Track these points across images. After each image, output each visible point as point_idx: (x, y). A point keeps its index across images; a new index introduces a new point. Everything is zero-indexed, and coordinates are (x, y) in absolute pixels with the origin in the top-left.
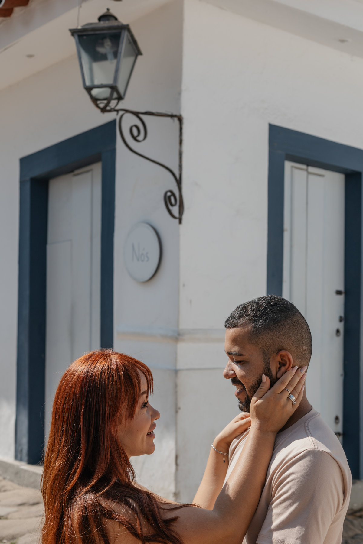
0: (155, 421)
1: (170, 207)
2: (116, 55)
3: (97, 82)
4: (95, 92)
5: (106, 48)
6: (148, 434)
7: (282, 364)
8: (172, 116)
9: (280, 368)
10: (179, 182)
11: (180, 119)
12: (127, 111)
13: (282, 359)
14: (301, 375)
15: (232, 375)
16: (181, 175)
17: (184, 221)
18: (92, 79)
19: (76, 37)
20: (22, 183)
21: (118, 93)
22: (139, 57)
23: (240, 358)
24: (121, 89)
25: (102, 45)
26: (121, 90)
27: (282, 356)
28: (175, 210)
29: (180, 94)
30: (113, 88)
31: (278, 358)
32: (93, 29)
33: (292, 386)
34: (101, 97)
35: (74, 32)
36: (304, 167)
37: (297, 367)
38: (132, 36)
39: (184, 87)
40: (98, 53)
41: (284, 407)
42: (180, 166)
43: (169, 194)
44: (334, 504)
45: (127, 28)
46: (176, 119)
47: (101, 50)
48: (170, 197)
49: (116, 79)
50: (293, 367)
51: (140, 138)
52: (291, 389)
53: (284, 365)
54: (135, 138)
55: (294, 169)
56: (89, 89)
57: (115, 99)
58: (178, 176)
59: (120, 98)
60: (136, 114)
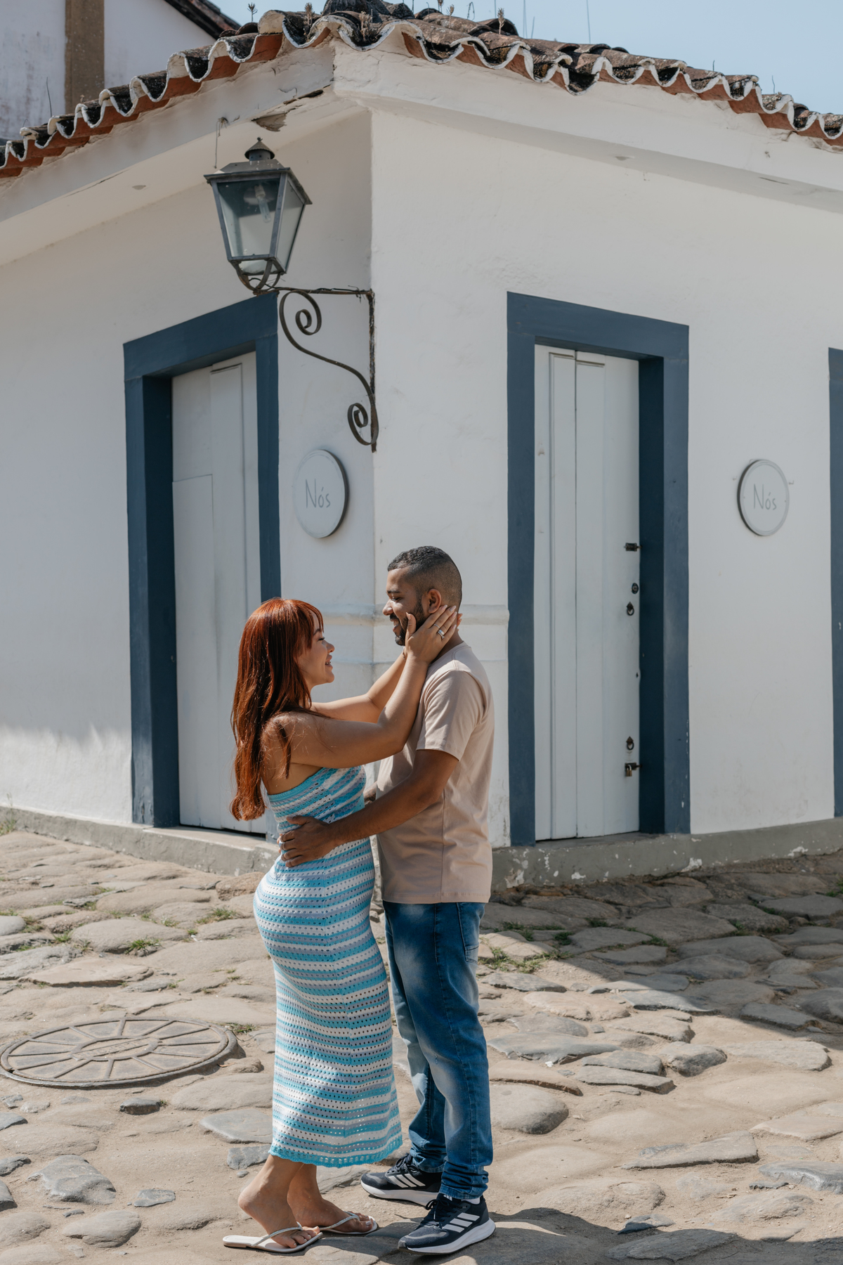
0: (331, 654)
1: (358, 429)
2: (272, 206)
3: (246, 253)
4: (243, 265)
5: (260, 198)
6: (326, 664)
7: (432, 602)
8: (357, 292)
9: (430, 605)
10: (371, 390)
11: (370, 297)
12: (292, 290)
13: (432, 597)
14: (451, 614)
15: (390, 611)
16: (373, 379)
17: (378, 447)
18: (240, 249)
19: (215, 186)
20: (128, 384)
21: (277, 265)
22: (307, 207)
23: (398, 595)
24: (281, 260)
25: (253, 194)
26: (282, 262)
27: (432, 594)
28: (365, 433)
29: (369, 258)
30: (270, 260)
31: (429, 596)
32: (239, 175)
33: (441, 622)
34: (253, 270)
35: (211, 179)
36: (571, 352)
37: (446, 606)
38: (296, 182)
39: (374, 249)
40: (247, 204)
41: (434, 639)
42: (372, 366)
43: (355, 409)
44: (475, 715)
45: (287, 172)
46: (364, 296)
47: (250, 200)
48: (356, 414)
49: (273, 247)
50: (442, 606)
51: (311, 329)
52: (440, 625)
53: (434, 602)
54: (303, 330)
55: (552, 356)
56: (235, 262)
57: (274, 273)
58: (369, 382)
59: (281, 272)
60: (305, 293)
